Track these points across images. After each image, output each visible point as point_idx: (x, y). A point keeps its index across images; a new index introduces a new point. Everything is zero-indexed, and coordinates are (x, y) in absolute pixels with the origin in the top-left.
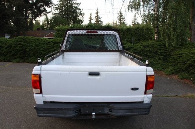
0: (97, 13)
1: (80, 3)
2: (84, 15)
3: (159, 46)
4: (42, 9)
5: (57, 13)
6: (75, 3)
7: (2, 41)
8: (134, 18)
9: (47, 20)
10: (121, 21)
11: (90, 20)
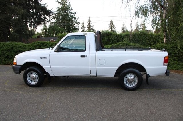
0: (89, 22)
1: (76, 13)
2: (80, 23)
3: (172, 48)
4: (43, 18)
5: (54, 22)
6: (71, 12)
7: (21, 46)
8: (124, 26)
9: (45, 28)
10: (111, 29)
11: (82, 28)
